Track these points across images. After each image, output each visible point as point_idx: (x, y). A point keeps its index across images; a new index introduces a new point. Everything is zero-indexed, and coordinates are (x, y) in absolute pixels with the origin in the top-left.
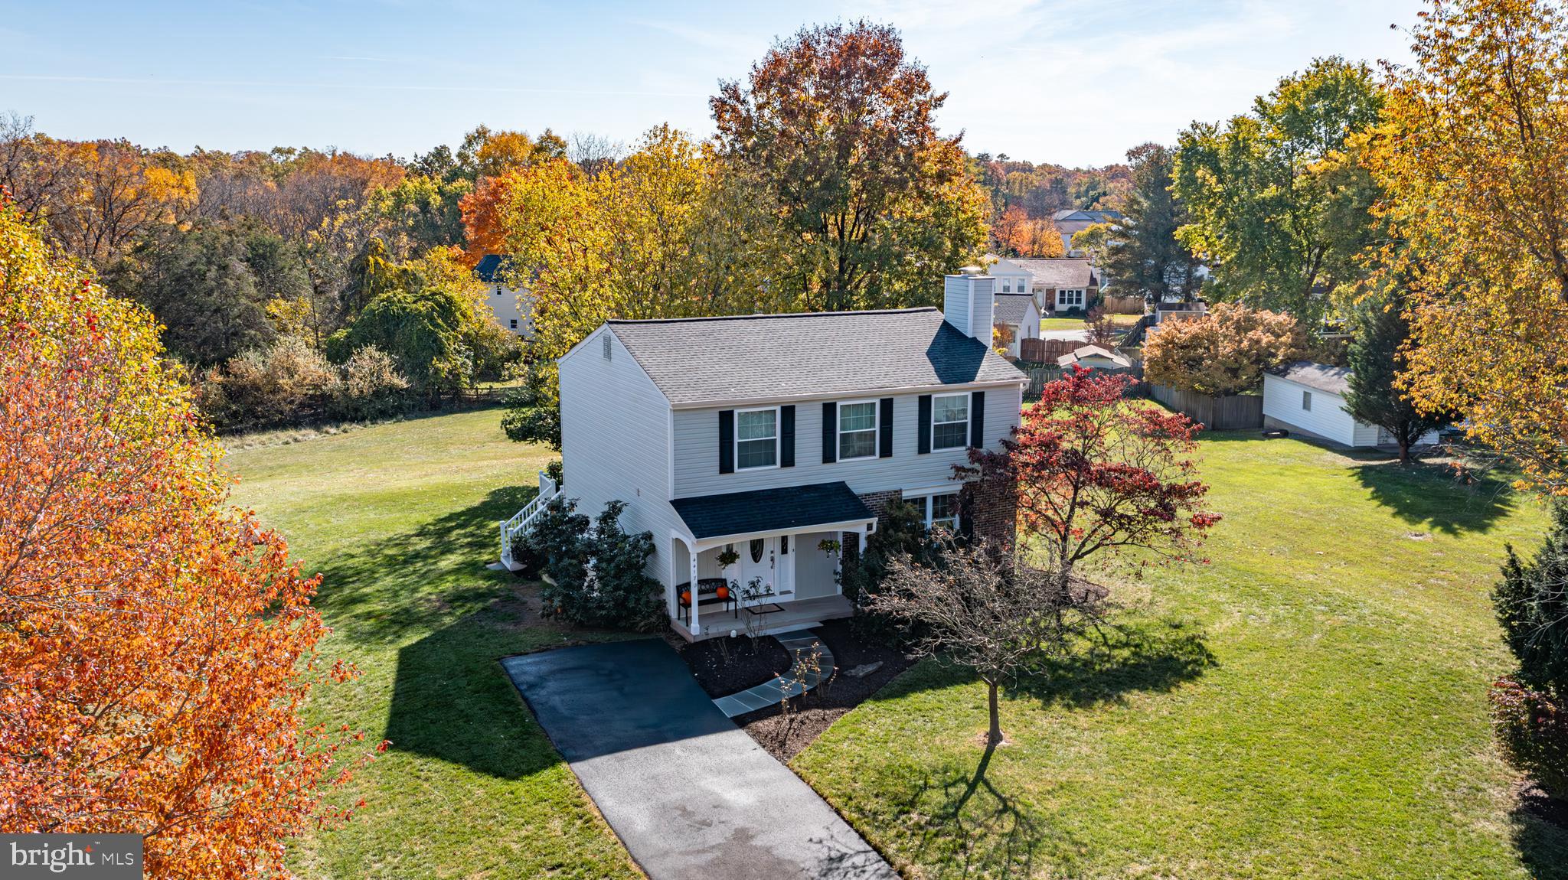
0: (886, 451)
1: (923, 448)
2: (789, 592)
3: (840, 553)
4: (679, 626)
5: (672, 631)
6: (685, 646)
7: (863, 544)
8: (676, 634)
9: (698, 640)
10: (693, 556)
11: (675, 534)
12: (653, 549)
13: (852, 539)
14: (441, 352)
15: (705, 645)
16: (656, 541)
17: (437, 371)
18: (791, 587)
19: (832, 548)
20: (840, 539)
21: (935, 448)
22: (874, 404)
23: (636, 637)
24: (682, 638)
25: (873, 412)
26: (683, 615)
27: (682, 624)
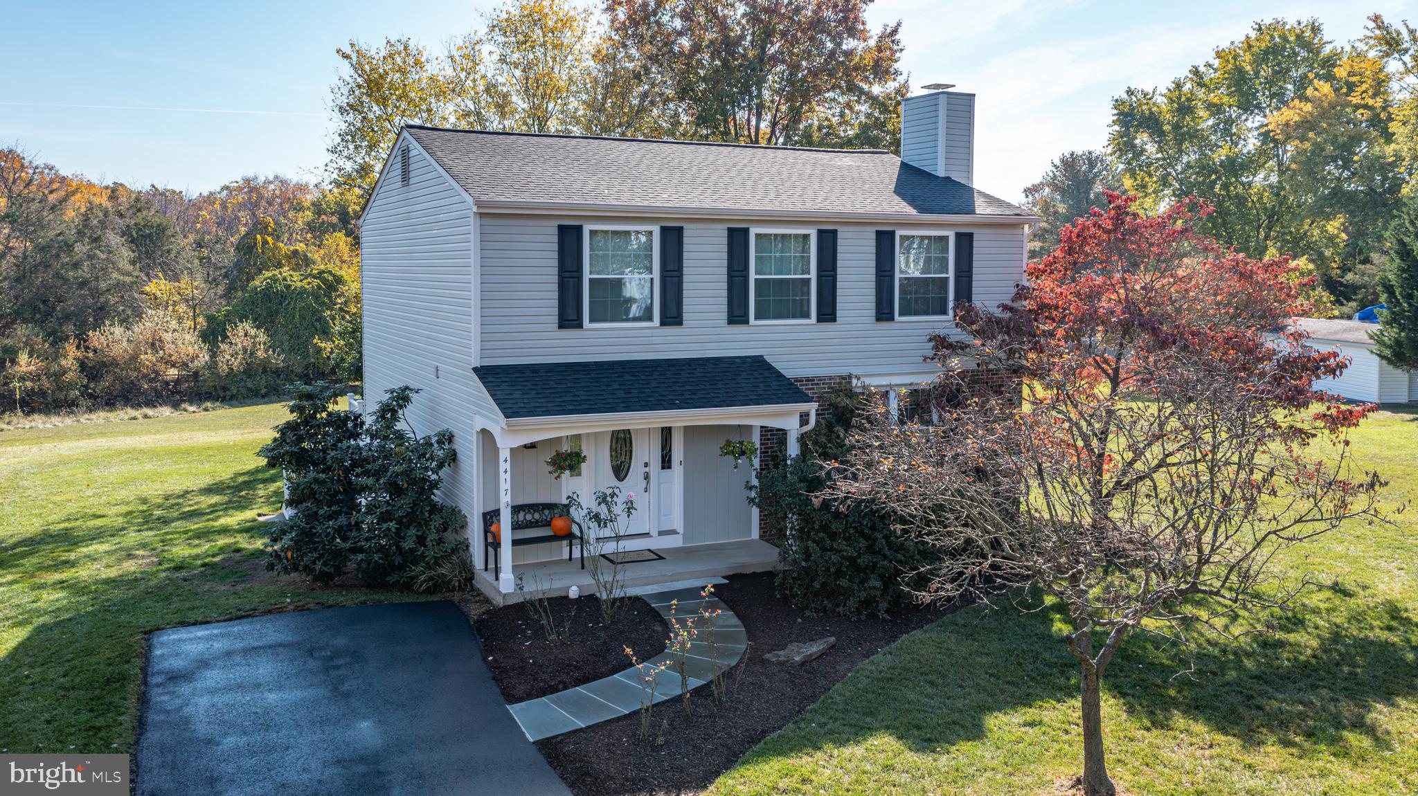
0: (828, 313)
1: (884, 313)
2: (673, 532)
3: (756, 462)
4: (483, 579)
5: (473, 589)
6: (488, 612)
7: (793, 449)
8: (479, 593)
9: (511, 602)
10: (504, 454)
11: (480, 423)
12: (453, 457)
13: (774, 438)
14: (326, 333)
15: (522, 611)
16: (459, 445)
17: (319, 351)
18: (677, 523)
19: (743, 453)
20: (756, 439)
21: (901, 314)
22: (806, 237)
23: (411, 599)
24: (487, 601)
25: (805, 249)
26: (491, 565)
27: (490, 577)
